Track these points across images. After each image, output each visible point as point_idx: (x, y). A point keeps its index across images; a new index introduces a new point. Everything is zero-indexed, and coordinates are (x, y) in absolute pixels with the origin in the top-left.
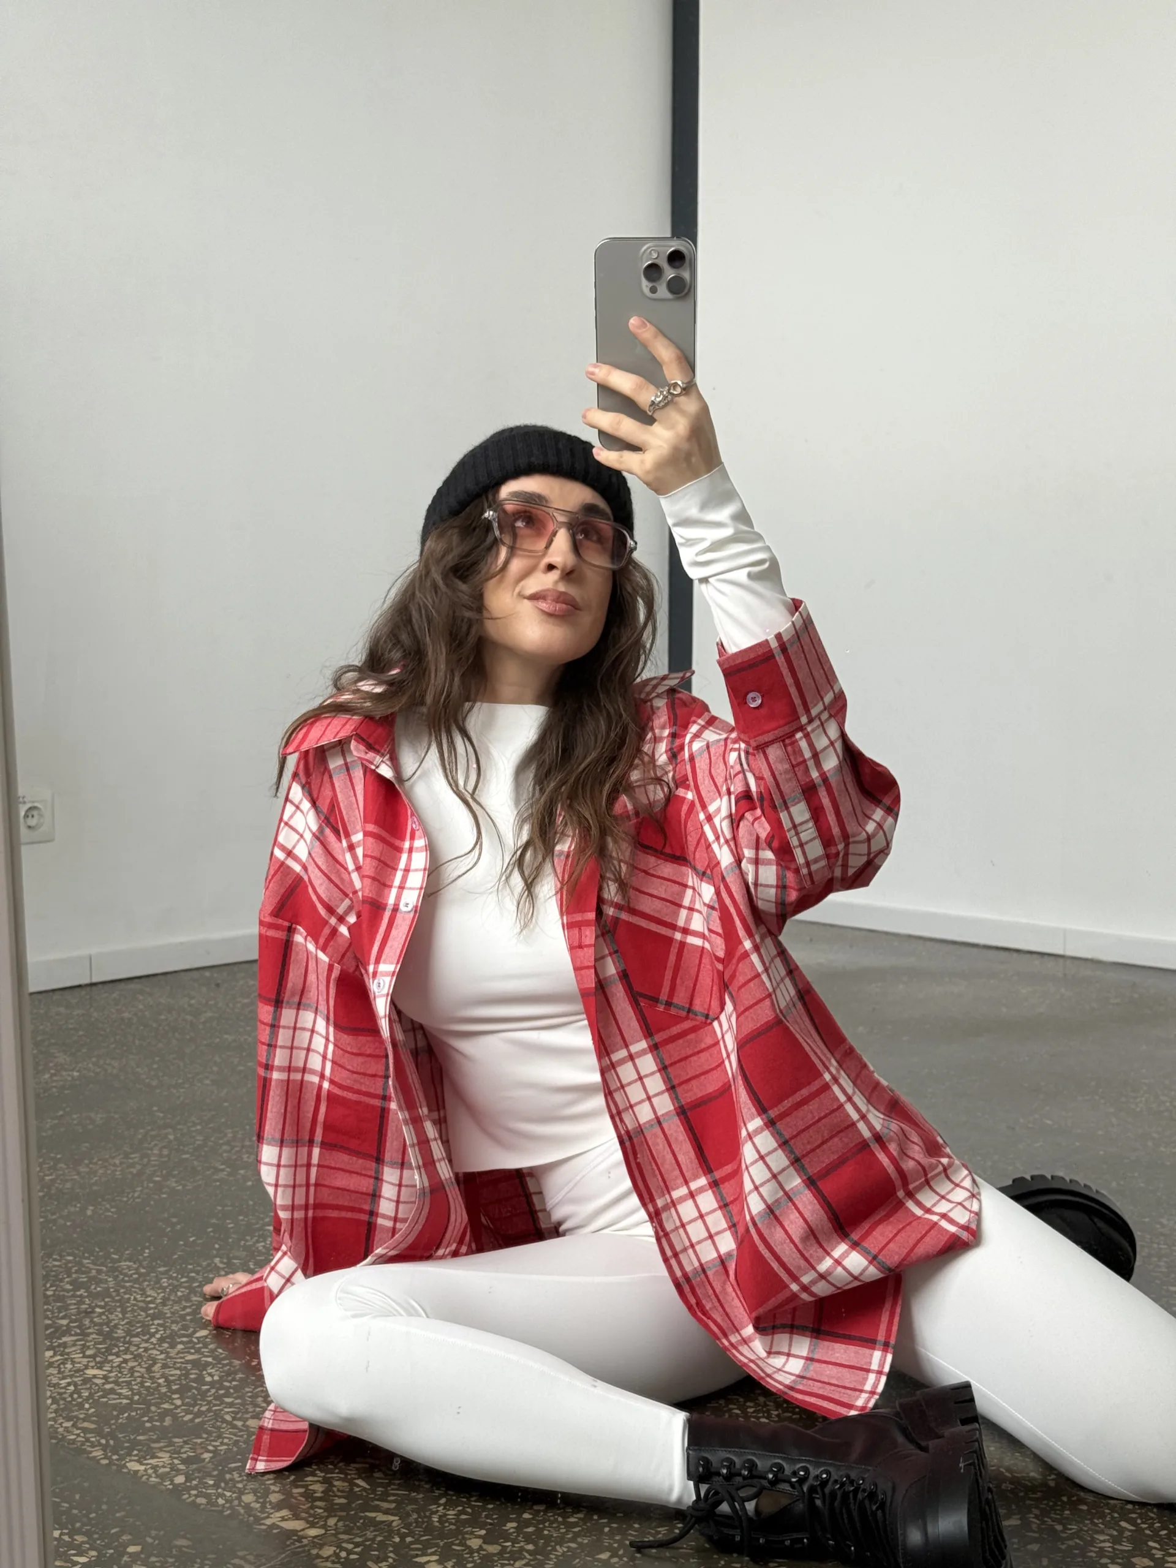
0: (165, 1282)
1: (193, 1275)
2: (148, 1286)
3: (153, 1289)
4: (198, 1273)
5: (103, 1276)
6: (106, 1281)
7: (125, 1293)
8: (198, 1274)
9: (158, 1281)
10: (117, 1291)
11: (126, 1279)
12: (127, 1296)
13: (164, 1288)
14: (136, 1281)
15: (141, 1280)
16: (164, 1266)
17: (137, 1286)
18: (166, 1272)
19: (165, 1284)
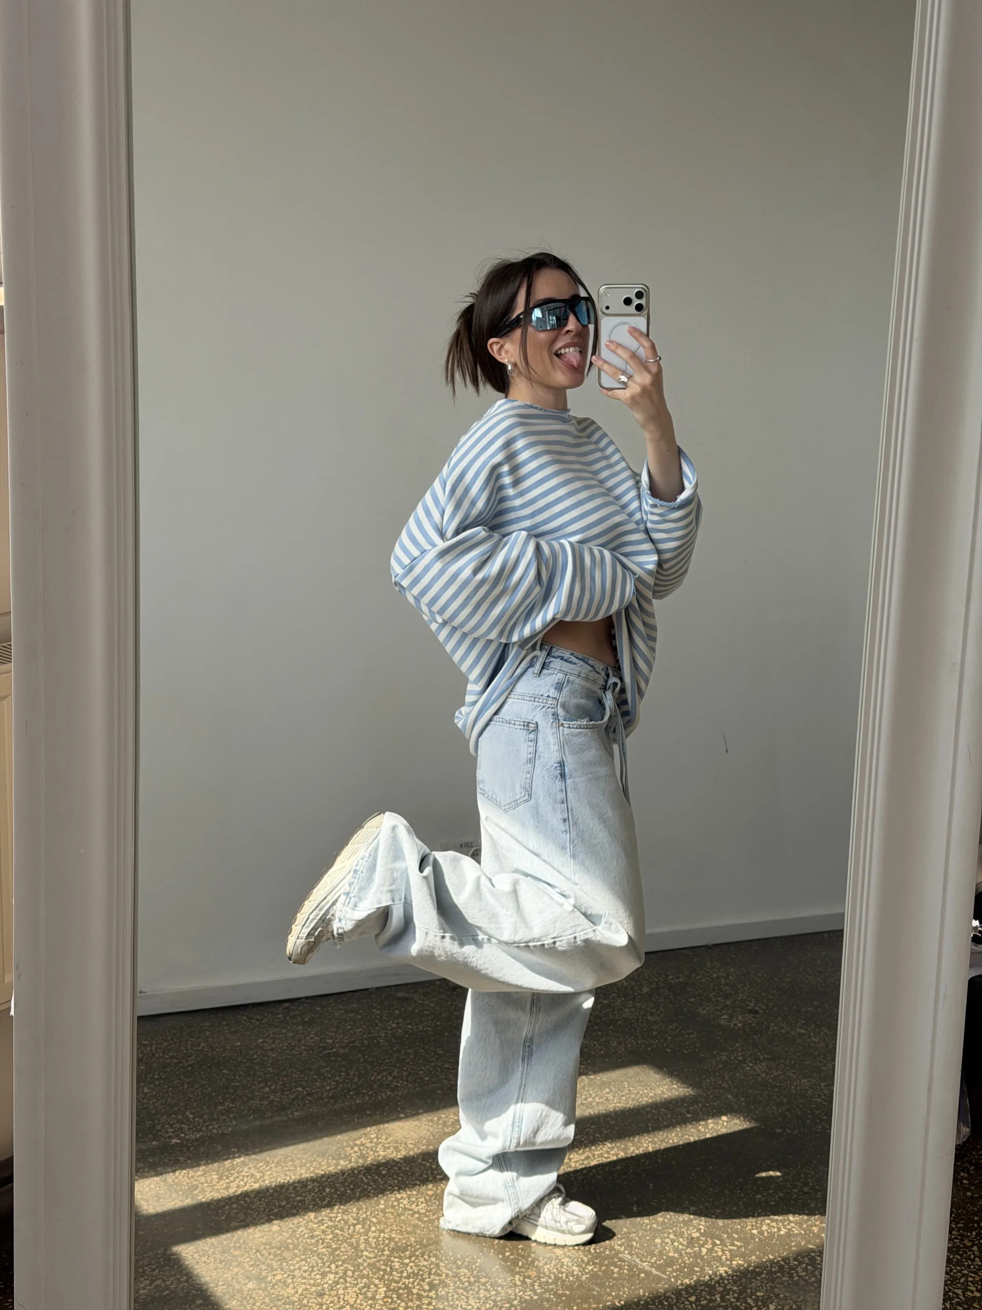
0: (482, 1293)
1: (499, 1289)
2: (472, 1294)
3: (474, 1298)
4: (502, 1287)
5: (447, 1281)
6: (449, 1286)
7: (457, 1299)
8: (502, 1289)
9: (477, 1293)
10: (453, 1296)
11: (461, 1285)
12: (457, 1302)
13: (479, 1299)
14: (465, 1289)
15: (469, 1288)
16: (486, 1278)
17: (465, 1293)
18: (484, 1284)
19: (481, 1296)
